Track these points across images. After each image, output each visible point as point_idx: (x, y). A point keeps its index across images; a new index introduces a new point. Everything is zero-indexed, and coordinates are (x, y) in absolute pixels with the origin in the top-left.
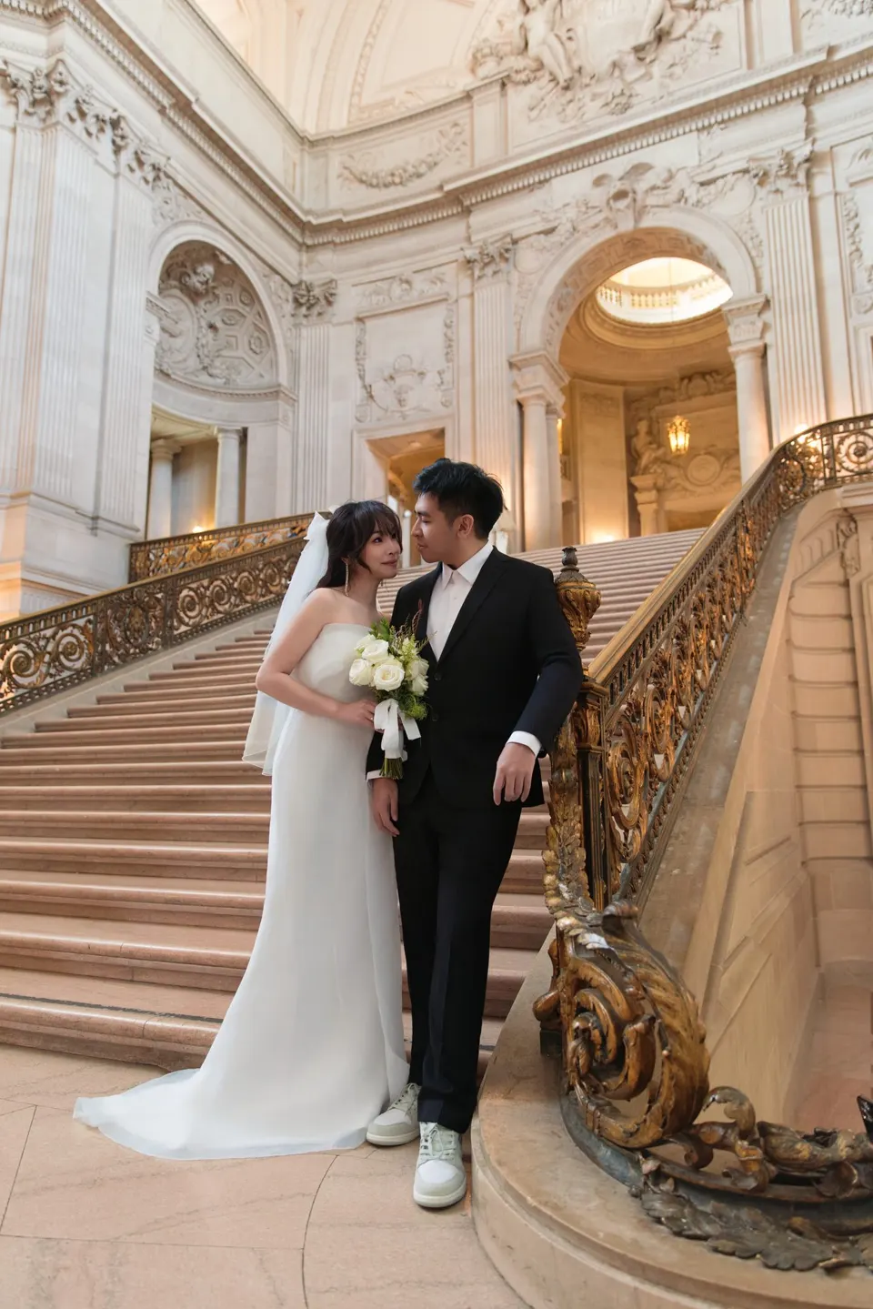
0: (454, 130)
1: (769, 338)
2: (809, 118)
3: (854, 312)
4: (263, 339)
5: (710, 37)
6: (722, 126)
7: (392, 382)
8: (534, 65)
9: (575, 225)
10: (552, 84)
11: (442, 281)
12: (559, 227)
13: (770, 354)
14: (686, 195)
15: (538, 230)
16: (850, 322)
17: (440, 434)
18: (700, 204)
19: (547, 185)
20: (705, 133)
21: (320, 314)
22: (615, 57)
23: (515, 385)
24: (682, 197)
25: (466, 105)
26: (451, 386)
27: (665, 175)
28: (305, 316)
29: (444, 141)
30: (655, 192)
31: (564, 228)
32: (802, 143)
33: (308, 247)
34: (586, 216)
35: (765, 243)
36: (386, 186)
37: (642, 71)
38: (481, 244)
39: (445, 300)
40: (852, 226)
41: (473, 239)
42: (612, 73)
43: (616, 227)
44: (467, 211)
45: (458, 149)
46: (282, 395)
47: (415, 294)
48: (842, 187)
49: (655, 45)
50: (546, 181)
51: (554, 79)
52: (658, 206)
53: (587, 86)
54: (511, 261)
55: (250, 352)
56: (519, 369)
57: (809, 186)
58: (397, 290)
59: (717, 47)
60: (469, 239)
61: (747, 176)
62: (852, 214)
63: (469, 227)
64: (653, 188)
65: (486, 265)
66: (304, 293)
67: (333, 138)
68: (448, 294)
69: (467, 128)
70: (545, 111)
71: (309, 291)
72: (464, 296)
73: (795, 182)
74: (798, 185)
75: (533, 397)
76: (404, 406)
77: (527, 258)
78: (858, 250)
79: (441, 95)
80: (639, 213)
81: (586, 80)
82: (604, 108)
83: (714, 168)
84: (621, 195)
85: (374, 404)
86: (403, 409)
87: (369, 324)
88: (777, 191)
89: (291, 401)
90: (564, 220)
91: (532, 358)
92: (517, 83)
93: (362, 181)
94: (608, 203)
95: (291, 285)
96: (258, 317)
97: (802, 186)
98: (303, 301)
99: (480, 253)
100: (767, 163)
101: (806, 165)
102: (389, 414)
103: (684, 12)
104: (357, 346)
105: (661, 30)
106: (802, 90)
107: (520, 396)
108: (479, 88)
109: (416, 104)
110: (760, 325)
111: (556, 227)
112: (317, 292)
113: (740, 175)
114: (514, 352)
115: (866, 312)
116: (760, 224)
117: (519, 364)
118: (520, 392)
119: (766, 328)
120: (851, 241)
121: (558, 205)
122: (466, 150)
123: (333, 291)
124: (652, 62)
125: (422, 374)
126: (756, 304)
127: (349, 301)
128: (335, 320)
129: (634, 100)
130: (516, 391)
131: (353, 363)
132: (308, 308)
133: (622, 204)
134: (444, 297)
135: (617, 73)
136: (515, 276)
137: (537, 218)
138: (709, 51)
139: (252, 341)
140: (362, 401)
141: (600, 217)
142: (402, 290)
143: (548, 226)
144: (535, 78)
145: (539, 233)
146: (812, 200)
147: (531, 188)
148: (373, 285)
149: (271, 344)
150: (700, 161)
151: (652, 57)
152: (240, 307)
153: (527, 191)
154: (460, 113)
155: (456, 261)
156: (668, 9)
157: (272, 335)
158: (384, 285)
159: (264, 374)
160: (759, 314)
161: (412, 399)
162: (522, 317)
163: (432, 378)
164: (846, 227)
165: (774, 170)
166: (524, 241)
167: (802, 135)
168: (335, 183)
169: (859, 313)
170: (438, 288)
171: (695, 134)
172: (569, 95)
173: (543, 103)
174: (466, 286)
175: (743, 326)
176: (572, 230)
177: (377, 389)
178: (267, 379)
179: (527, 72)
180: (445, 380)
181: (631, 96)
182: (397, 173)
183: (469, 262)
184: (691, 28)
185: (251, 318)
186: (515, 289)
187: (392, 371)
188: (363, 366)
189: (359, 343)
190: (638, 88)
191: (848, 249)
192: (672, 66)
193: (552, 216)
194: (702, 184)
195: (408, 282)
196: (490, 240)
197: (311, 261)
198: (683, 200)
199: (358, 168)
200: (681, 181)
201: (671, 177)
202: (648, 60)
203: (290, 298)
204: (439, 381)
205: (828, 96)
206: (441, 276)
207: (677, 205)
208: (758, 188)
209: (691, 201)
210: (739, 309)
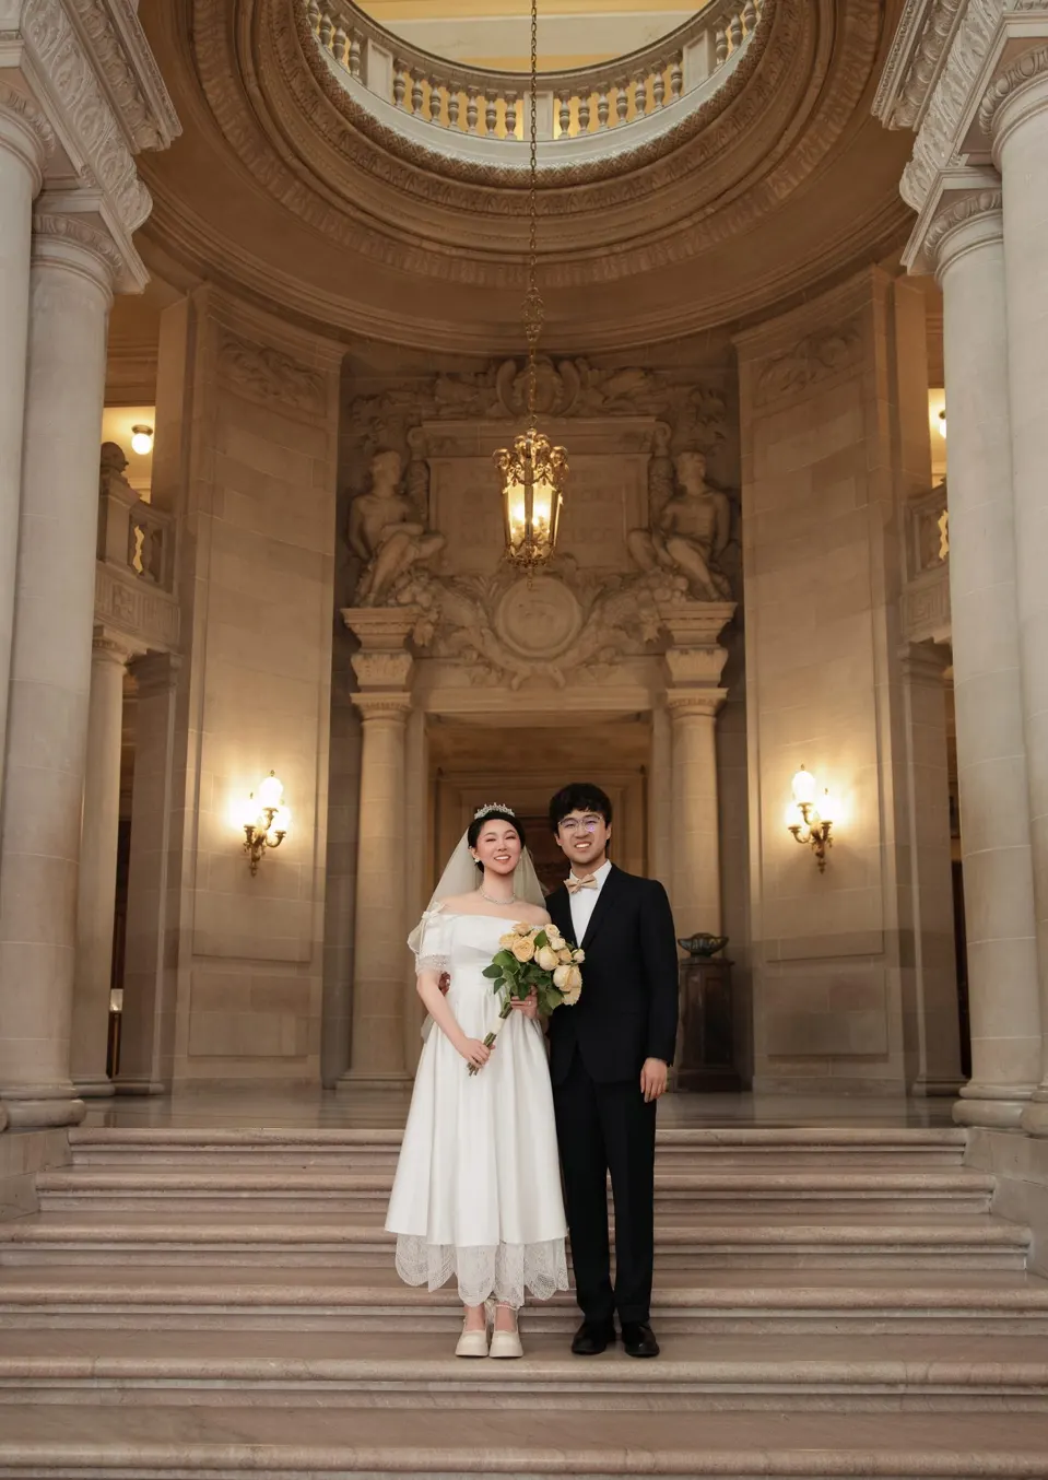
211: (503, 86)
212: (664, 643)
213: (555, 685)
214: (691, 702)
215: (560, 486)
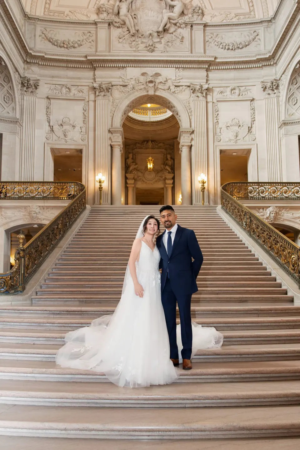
0: (89, 34)
1: (193, 143)
2: (207, 76)
3: (216, 141)
4: (10, 97)
5: (180, 37)
6: (183, 69)
7: (62, 127)
8: (122, 23)
9: (134, 86)
10: (128, 32)
11: (82, 92)
12: (128, 86)
13: (193, 148)
14: (171, 88)
15: (121, 84)
16: (214, 143)
17: (81, 151)
18: (175, 93)
19: (125, 69)
20: (178, 69)
21: (32, 92)
22: (151, 32)
23: (110, 139)
24: (169, 88)
25: (94, 26)
26: (85, 134)
27: (165, 80)
28: (25, 91)
29: (85, 37)
30: (161, 84)
31: (130, 86)
32: (205, 83)
33: (27, 62)
34: (138, 85)
35: (193, 112)
36: (61, 47)
37: (159, 40)
38: (100, 83)
39: (84, 100)
40: (217, 114)
41: (96, 80)
42: (149, 37)
43: (148, 92)
44: (94, 69)
45: (90, 42)
46: (18, 123)
47: (72, 94)
48: (215, 101)
49: (163, 32)
50: (124, 67)
51: (128, 30)
52: (162, 89)
53: (140, 37)
54: (110, 92)
55: (4, 102)
56: (112, 134)
57: (206, 98)
58: (64, 90)
59: (182, 42)
60: (94, 79)
61: (189, 88)
62: (217, 110)
63: (94, 75)
64: (161, 82)
65: (101, 91)
66: (26, 82)
67: (39, 19)
68: (85, 98)
69: (94, 35)
70: (124, 41)
71: (28, 81)
72: (91, 101)
73: (202, 95)
74: (203, 96)
75: (117, 145)
76: (67, 137)
77: (116, 93)
78: (218, 122)
79: (84, 19)
80: (156, 89)
81: (140, 36)
82: (145, 48)
83: (180, 82)
84: (151, 82)
85: (54, 134)
86: (66, 138)
87: (52, 101)
88: (198, 96)
89: (20, 126)
90: (130, 84)
91: (117, 131)
92: (115, 26)
93: (50, 41)
94: (146, 83)
95: (21, 77)
96: (10, 88)
97: (204, 97)
98: (26, 85)
99: (99, 86)
100: (196, 86)
101: (206, 91)
102: (60, 139)
103: (173, 25)
104: (47, 109)
105: (166, 28)
106: (206, 67)
107: (112, 144)
108: (100, 22)
109: (73, 18)
110: (191, 138)
111: (127, 85)
112: (31, 82)
113: (187, 87)
114: (110, 127)
115: (219, 142)
116: (192, 105)
117: (112, 132)
118: (112, 142)
119: (192, 139)
120: (216, 118)
121: (128, 78)
122: (94, 44)
123: (38, 84)
124: (161, 38)
125: (73, 126)
126: (190, 131)
127: (44, 90)
128: (37, 95)
129: (156, 49)
130: (110, 141)
131: (45, 115)
132: (27, 88)
133: (151, 85)
134: (84, 99)
135: (151, 37)
136: (111, 98)
137: (121, 80)
138: (180, 42)
139: (5, 97)
140: (48, 131)
141: (143, 87)
142: (66, 91)
143: (124, 84)
144: (121, 27)
145: (121, 85)
146: (207, 102)
147: (119, 68)
148: (55, 85)
149: (13, 100)
150: (176, 79)
151: (162, 36)
152: (3, 83)
153: (117, 68)
154: (92, 28)
155: (89, 86)
156: (168, 22)
157: (15, 97)
158: (59, 87)
159: (9, 112)
160: (190, 134)
161: (70, 135)
162: (113, 115)
163: (78, 129)
164: (215, 114)
165: (197, 89)
166: (115, 87)
167: (205, 81)
168: (38, 39)
169: (217, 141)
170: (81, 94)
171: (175, 68)
172: (133, 38)
173: (124, 38)
174: (92, 97)
175: (186, 137)
176: (132, 88)
177: (56, 128)
178: (11, 115)
179: (119, 24)
180: (83, 131)
181: (155, 47)
182: (66, 43)
183: (95, 88)
184: (175, 31)
185: (6, 88)
186: (111, 103)
187: (61, 123)
188: (49, 118)
189: (48, 108)
190: (157, 45)
191: (215, 121)
192: (168, 42)
193: (126, 81)
194: (176, 86)
195: (69, 89)
196: (104, 83)
197: (28, 69)
198: (169, 90)
199: (49, 35)
200: (169, 83)
201: (167, 81)
202: (161, 37)
203: (20, 82)
204: (80, 131)
205: (212, 71)
206: (83, 90)
207: (167, 91)
208: (192, 93)
209: (172, 91)
210: (185, 131)
211: (145, 109)
212: (165, 179)
213: (152, 184)
214: (169, 186)
215: (153, 163)
